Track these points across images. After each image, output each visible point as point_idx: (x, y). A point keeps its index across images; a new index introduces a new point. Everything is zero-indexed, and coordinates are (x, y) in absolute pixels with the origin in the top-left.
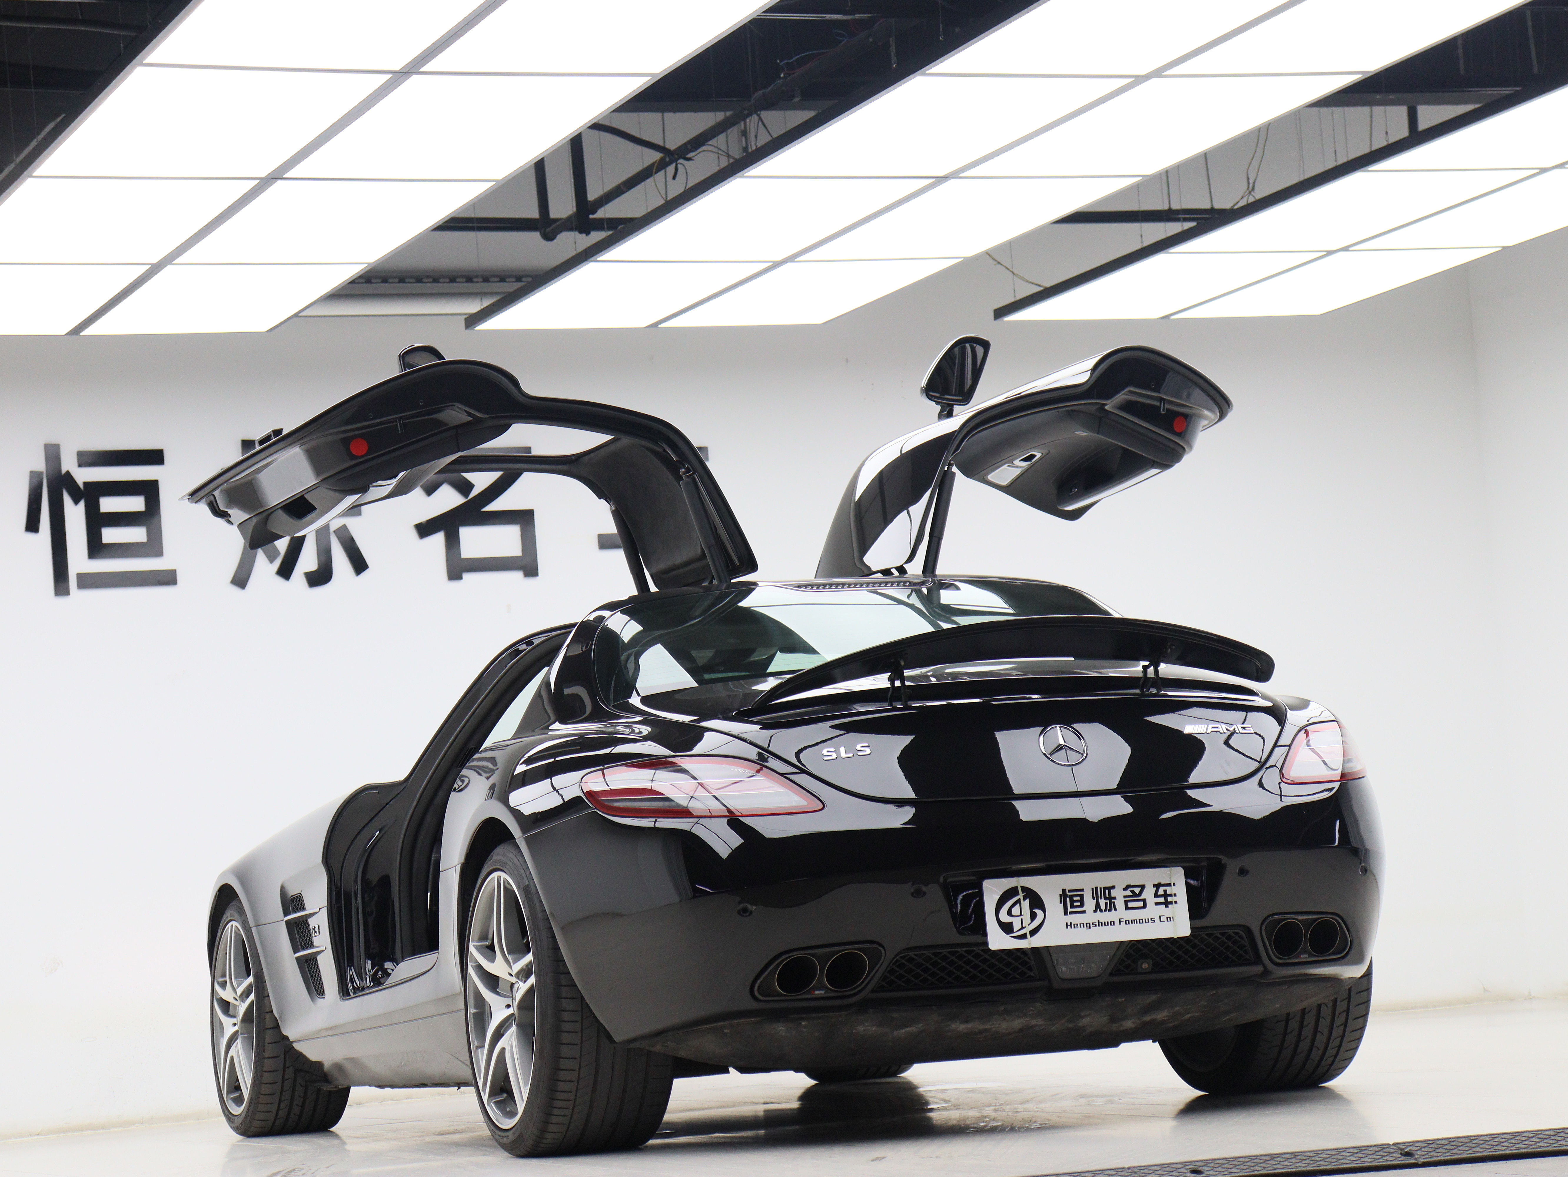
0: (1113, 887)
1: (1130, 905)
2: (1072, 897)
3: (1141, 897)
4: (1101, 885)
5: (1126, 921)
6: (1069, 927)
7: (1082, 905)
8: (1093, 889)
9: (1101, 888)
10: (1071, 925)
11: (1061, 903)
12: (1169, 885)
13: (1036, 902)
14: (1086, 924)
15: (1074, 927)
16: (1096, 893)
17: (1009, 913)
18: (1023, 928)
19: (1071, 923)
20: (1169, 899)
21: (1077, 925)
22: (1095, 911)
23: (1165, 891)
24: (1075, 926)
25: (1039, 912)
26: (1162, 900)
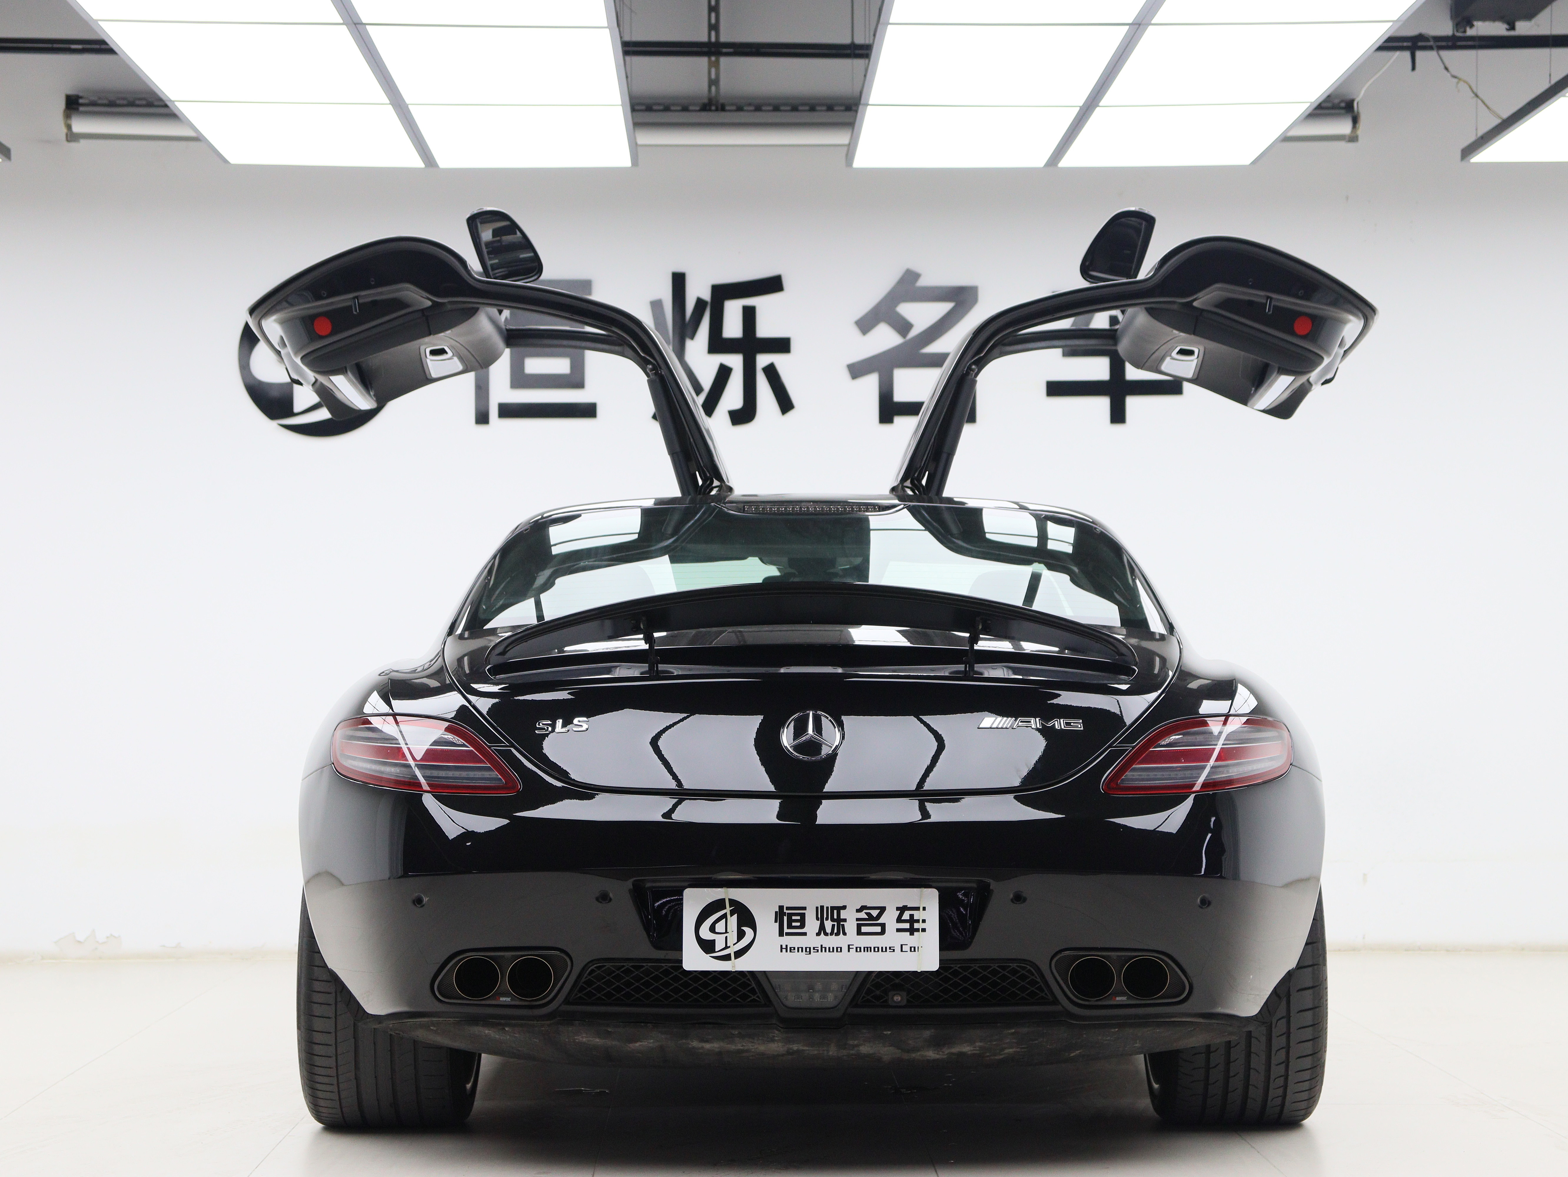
0: (844, 907)
1: (864, 929)
2: (790, 916)
3: (880, 921)
4: (828, 904)
5: (857, 948)
6: (784, 950)
7: (803, 926)
8: (817, 908)
9: (827, 908)
10: (786, 949)
11: (776, 921)
12: (917, 909)
13: (746, 919)
14: (806, 948)
15: (790, 951)
16: (821, 913)
17: (712, 929)
18: (727, 947)
19: (787, 946)
20: (916, 926)
21: (794, 948)
22: (818, 934)
23: (912, 916)
24: (792, 949)
25: (748, 931)
26: (907, 926)
